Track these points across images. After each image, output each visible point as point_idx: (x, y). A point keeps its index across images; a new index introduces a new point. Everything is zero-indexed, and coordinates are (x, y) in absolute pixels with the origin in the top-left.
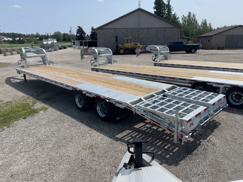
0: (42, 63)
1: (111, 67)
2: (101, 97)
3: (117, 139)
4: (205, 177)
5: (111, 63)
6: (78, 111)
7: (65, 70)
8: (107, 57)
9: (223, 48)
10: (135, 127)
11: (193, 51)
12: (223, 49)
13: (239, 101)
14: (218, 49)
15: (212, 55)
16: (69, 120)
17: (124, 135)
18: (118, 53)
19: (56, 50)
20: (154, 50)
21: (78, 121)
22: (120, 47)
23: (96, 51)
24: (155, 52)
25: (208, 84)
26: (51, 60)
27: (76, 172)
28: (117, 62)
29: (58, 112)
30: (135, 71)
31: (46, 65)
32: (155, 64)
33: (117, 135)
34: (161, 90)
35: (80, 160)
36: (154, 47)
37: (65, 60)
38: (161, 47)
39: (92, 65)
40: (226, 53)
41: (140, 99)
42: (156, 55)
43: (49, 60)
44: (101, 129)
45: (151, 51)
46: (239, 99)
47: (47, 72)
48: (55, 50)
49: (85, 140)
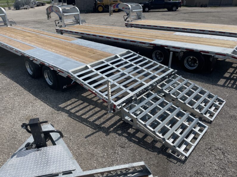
0: (3, 24)
1: (78, 27)
2: (46, 65)
3: (59, 109)
4: (130, 146)
5: (79, 23)
6: (29, 78)
7: (25, 32)
8: (74, 16)
9: (207, 5)
10: (82, 95)
11: (174, 9)
12: (206, 7)
13: (194, 65)
14: (202, 6)
15: (192, 14)
16: (16, 89)
17: (68, 104)
18: (97, 11)
19: (33, 8)
20: (126, 8)
21: (26, 90)
22: (98, 4)
23: (61, 9)
24: (128, 11)
25: (166, 48)
26: (12, 21)
27: (3, 145)
28: (86, 22)
29: (8, 80)
30: (99, 33)
31: (7, 26)
32: (126, 25)
33: (61, 104)
34: (113, 56)
35: (13, 132)
36: (126, 5)
37: (38, 19)
38: (134, 5)
39: (56, 26)
40: (208, 11)
41: (87, 67)
42: (128, 14)
43: (9, 20)
44: (47, 98)
45: (123, 10)
46: (194, 63)
47: (3, 34)
48: (31, 8)
49: (25, 110)
